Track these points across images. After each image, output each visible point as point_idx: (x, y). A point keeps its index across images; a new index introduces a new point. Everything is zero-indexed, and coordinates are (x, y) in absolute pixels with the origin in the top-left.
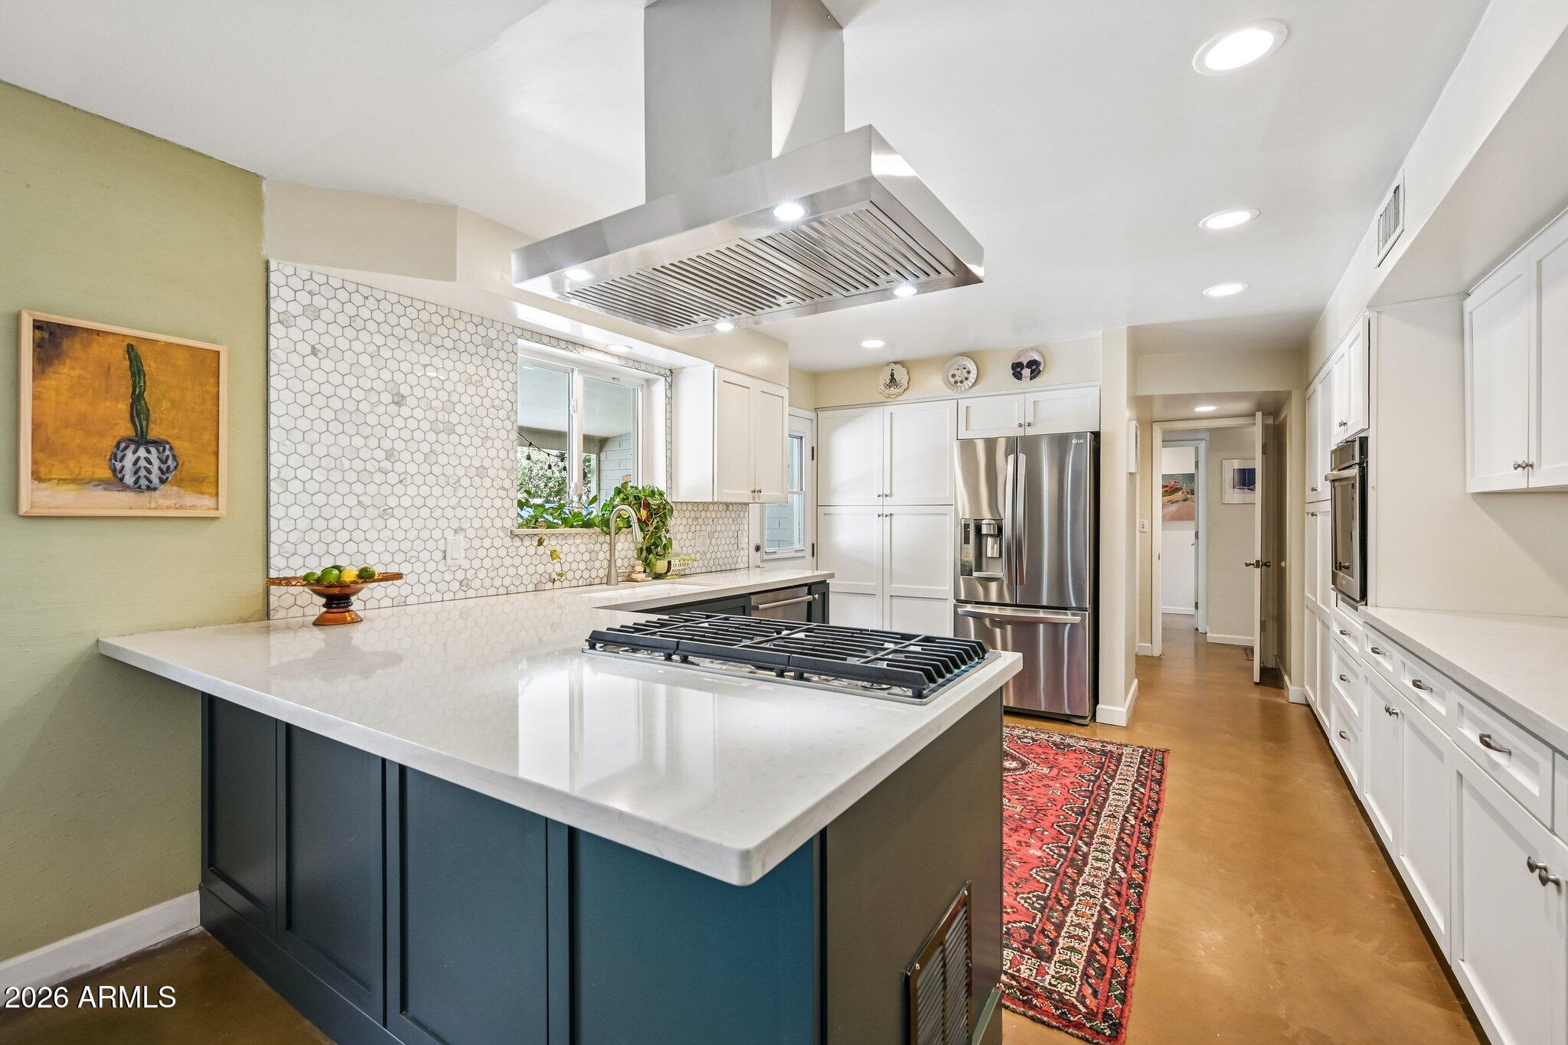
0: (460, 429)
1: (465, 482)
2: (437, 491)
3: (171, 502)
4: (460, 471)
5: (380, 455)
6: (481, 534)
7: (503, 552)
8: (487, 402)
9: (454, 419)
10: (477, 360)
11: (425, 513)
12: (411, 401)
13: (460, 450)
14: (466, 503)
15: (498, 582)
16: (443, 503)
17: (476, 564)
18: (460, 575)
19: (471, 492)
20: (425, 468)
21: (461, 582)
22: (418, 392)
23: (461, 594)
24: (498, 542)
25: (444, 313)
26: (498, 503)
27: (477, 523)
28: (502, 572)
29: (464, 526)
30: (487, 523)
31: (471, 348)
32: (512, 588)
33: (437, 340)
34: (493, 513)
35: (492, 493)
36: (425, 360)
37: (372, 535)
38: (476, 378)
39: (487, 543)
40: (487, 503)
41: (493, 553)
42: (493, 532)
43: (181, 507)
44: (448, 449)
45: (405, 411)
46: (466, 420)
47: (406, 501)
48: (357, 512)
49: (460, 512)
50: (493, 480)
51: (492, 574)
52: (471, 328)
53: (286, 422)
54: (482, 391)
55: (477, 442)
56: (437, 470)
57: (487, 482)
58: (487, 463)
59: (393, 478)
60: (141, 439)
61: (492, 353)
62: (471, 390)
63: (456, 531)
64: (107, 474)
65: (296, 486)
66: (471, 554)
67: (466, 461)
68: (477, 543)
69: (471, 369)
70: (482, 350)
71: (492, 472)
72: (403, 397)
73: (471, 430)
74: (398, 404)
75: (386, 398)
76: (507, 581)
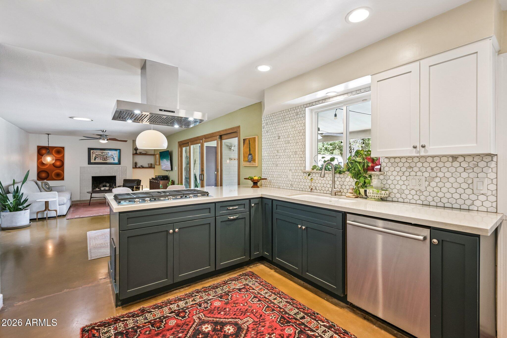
0: (291, 142)
1: (292, 156)
2: (286, 159)
3: (252, 164)
4: (291, 153)
5: (276, 152)
6: (296, 171)
7: (301, 177)
8: (297, 132)
9: (289, 139)
10: (294, 120)
11: (283, 165)
12: (281, 137)
13: (291, 147)
14: (292, 162)
15: (300, 187)
16: (287, 163)
17: (294, 180)
18: (291, 183)
19: (293, 159)
20: (284, 154)
21: (291, 185)
22: (282, 134)
23: (291, 188)
24: (300, 174)
25: (287, 111)
26: (300, 162)
27: (294, 168)
28: (301, 183)
29: (292, 169)
30: (297, 168)
31: (293, 118)
32: (304, 189)
33: (286, 119)
34: (298, 165)
35: (298, 159)
36: (284, 125)
37: (275, 170)
38: (295, 125)
39: (297, 174)
40: (297, 162)
41: (298, 177)
42: (298, 171)
43: (253, 165)
44: (288, 148)
45: (280, 140)
46: (292, 139)
47: (280, 162)
48: (273, 165)
49: (291, 165)
50: (299, 155)
51: (298, 184)
52: (293, 112)
53: (264, 148)
54: (296, 129)
55: (295, 144)
56: (286, 154)
57: (297, 156)
58: (297, 150)
59: (278, 157)
60: (250, 154)
61: (298, 116)
62: (293, 130)
63: (290, 170)
64: (247, 160)
65: (265, 160)
66: (293, 177)
67: (292, 150)
68: (294, 174)
69: (293, 123)
70: (296, 117)
71: (298, 153)
72: (280, 137)
73: (293, 141)
74: (279, 139)
75: (277, 138)
76: (302, 187)
